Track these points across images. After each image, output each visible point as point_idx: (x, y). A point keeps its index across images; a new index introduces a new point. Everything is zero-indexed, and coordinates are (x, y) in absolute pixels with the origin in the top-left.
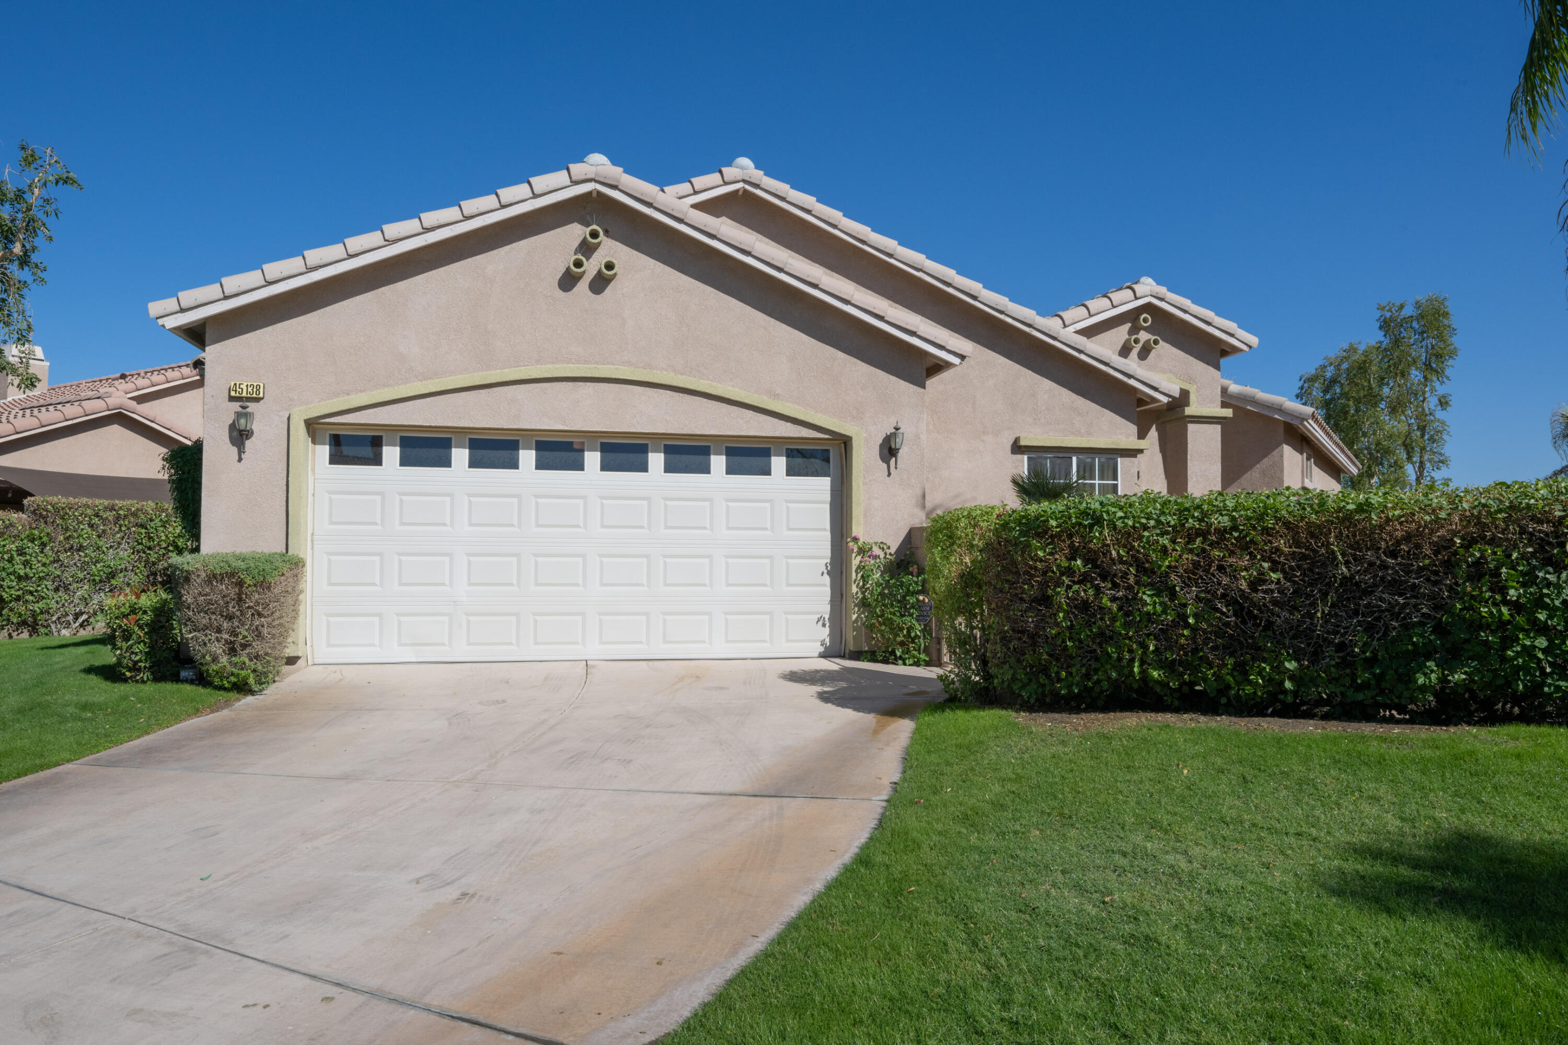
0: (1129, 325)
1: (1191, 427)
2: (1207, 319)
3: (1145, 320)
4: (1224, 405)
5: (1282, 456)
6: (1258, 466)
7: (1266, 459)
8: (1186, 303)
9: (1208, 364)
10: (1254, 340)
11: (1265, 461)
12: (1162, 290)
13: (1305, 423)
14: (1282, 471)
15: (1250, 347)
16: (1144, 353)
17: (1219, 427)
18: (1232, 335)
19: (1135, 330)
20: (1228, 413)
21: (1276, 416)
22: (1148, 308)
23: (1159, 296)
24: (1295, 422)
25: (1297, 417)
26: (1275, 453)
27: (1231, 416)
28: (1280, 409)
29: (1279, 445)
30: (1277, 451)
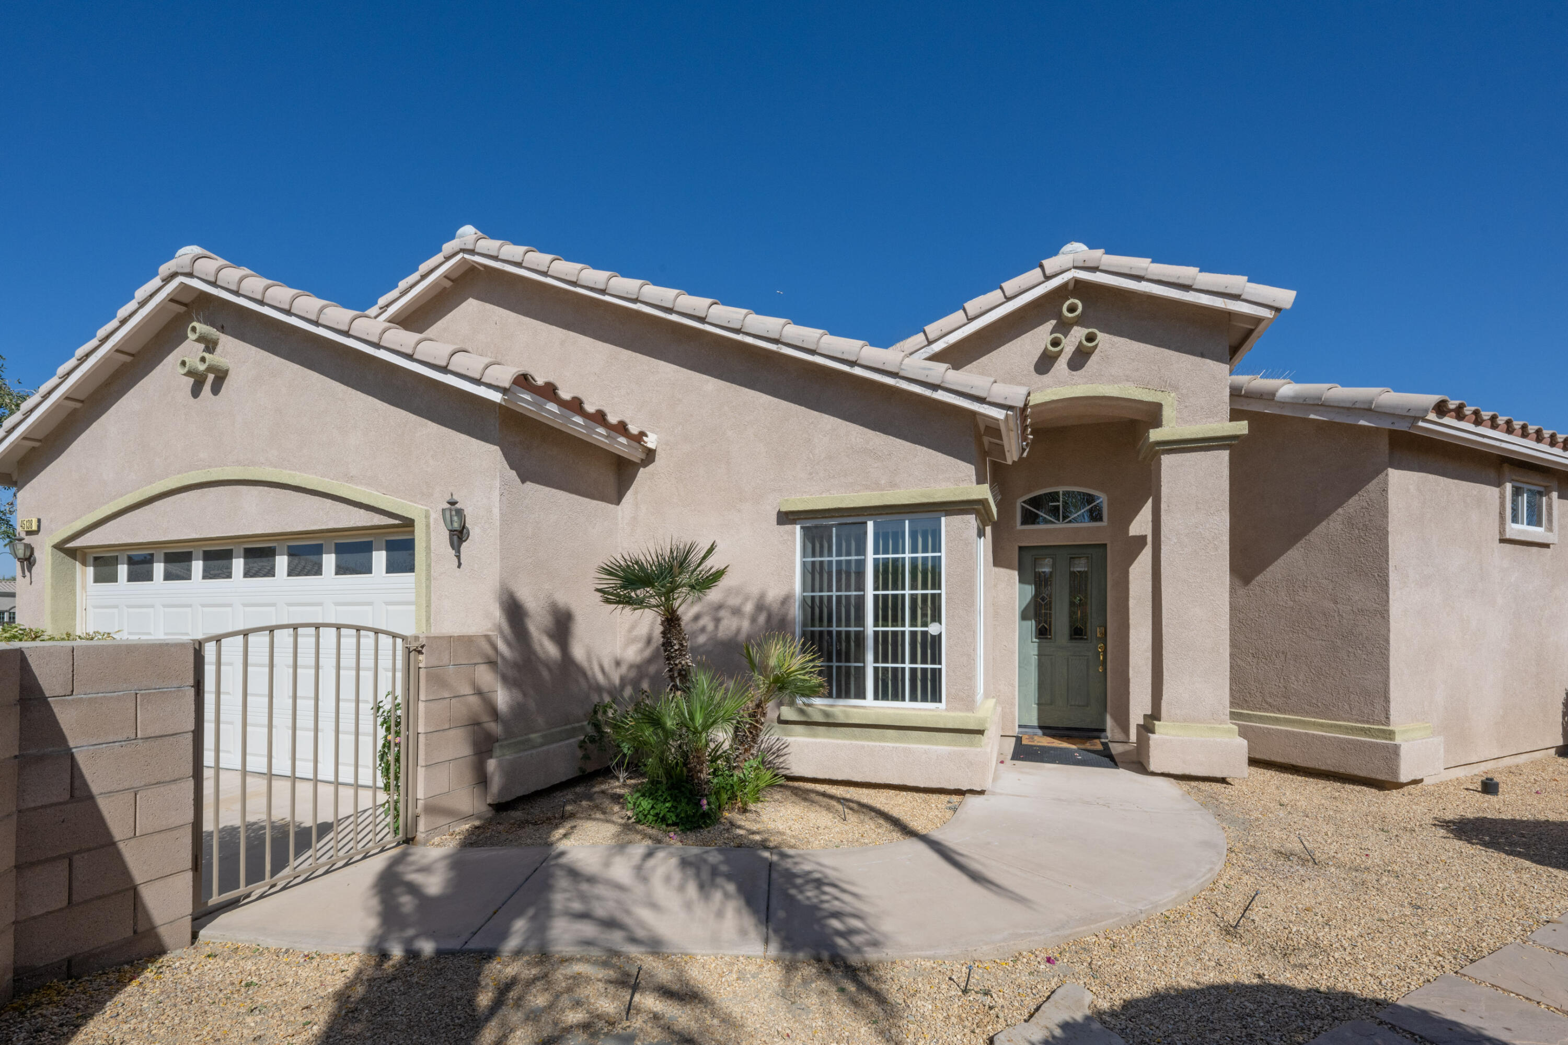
0: (1054, 322)
1: (1167, 461)
2: (1181, 281)
3: (1072, 309)
4: (1235, 415)
5: (1385, 490)
6: (1340, 510)
7: (1356, 497)
8: (1142, 264)
9: (1202, 355)
10: (1285, 297)
11: (1354, 504)
12: (1098, 255)
13: (1421, 424)
14: (1385, 515)
15: (1278, 310)
16: (1080, 359)
17: (1225, 455)
18: (1237, 297)
19: (1064, 327)
20: (1241, 428)
21: (1362, 422)
22: (1079, 288)
23: (1087, 264)
24: (1402, 426)
25: (1402, 417)
26: (1373, 486)
27: (1246, 432)
28: (1368, 409)
29: (1379, 470)
30: (1374, 482)
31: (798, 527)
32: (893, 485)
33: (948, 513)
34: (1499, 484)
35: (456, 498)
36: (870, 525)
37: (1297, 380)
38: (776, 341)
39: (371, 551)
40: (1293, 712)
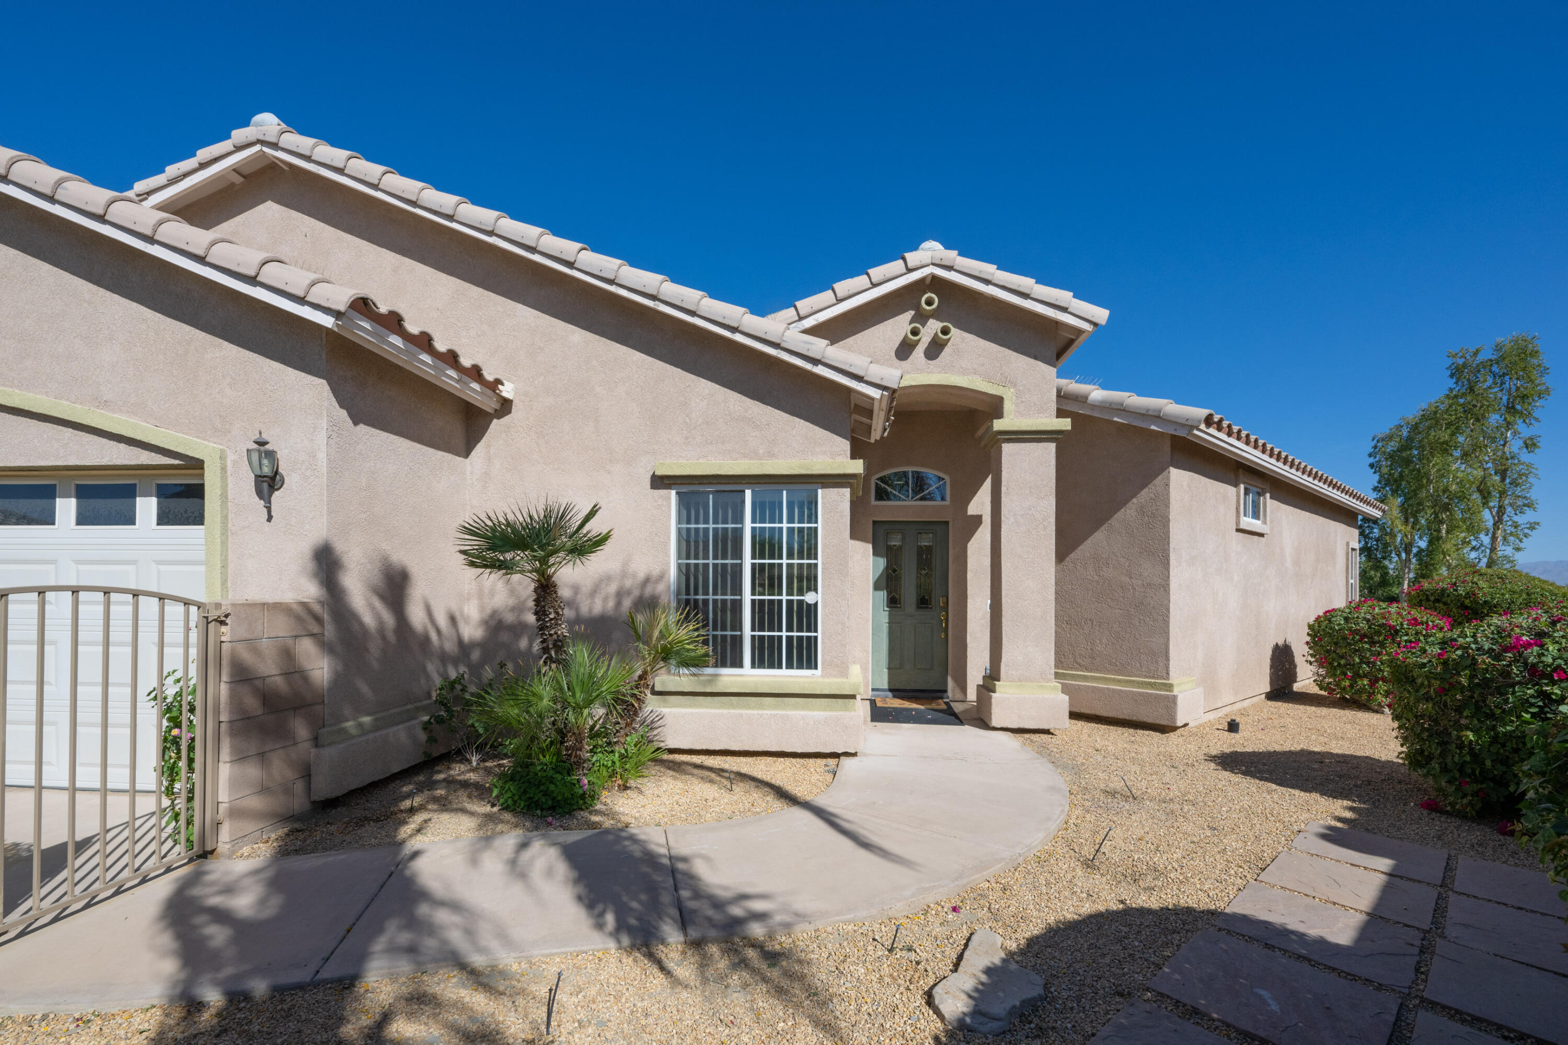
0: (913, 312)
1: (1007, 448)
2: (1022, 289)
3: (929, 302)
4: (1061, 413)
5: (1167, 485)
6: (1134, 500)
7: (1146, 490)
8: (988, 269)
9: (1036, 358)
10: (1101, 314)
11: (1145, 495)
12: (952, 256)
13: (1196, 432)
14: (1167, 505)
15: (1095, 325)
16: (935, 349)
17: (1052, 446)
18: (1064, 310)
19: (921, 317)
20: (1065, 424)
21: (1153, 427)
22: (935, 284)
23: (944, 263)
24: (1182, 433)
25: (1183, 425)
26: (1158, 481)
27: (1069, 428)
28: (1157, 417)
29: (1163, 468)
30: (1160, 477)
31: (673, 492)
32: (771, 455)
33: (825, 486)
34: (1236, 485)
35: (265, 437)
36: (748, 494)
37: (1104, 387)
38: (653, 298)
39: (135, 498)
40: (1097, 670)
